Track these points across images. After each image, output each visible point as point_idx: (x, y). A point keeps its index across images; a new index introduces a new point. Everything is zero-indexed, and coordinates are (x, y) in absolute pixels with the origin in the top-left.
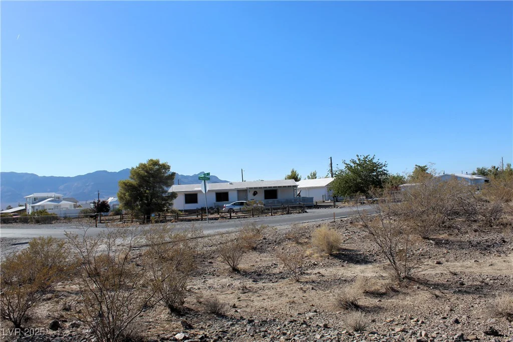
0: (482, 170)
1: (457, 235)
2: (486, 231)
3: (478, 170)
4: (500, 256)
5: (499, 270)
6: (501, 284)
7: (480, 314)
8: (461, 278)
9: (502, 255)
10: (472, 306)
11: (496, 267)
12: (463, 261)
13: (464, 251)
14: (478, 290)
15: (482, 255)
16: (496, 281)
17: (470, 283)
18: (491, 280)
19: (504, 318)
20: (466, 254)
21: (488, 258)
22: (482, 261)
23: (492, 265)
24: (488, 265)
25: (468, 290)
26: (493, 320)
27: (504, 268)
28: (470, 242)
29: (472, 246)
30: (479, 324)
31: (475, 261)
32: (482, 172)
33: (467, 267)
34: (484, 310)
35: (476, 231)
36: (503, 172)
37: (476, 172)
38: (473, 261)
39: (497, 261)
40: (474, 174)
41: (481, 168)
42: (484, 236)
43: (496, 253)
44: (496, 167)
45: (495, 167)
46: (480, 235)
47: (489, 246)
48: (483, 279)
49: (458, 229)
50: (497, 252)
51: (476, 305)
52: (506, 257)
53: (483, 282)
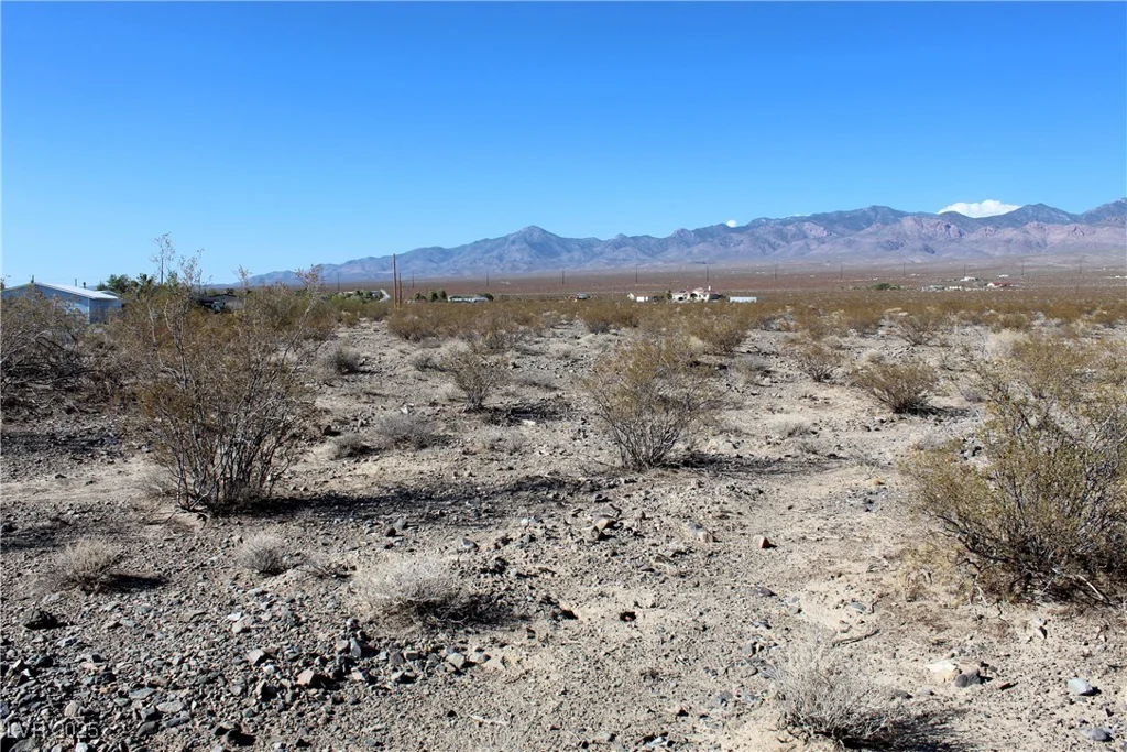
0: (119, 280)
1: (26, 420)
2: (91, 410)
3: (113, 279)
4: (113, 463)
5: (104, 491)
6: (95, 521)
7: (30, 588)
8: (10, 516)
9: (117, 460)
10: (19, 575)
11: (99, 487)
12: (31, 478)
13: (36, 456)
14: (44, 538)
15: (75, 463)
16: (86, 515)
17: (29, 525)
18: (75, 513)
19: (77, 589)
20: (40, 461)
21: (86, 469)
22: (73, 476)
23: (91, 482)
24: (84, 482)
25: (21, 540)
26: (55, 597)
27: (116, 487)
28: (53, 436)
29: (56, 444)
30: (22, 610)
31: (57, 477)
32: (119, 285)
33: (38, 491)
34: (41, 579)
35: (70, 411)
36: (161, 288)
37: (106, 284)
38: (53, 477)
39: (103, 474)
40: (101, 288)
41: (118, 276)
42: (85, 422)
43: (104, 457)
44: (148, 278)
45: (145, 277)
46: (77, 420)
47: (92, 443)
48: (60, 513)
49: (31, 408)
50: (108, 454)
51: (29, 571)
52: (125, 465)
53: (57, 519)
